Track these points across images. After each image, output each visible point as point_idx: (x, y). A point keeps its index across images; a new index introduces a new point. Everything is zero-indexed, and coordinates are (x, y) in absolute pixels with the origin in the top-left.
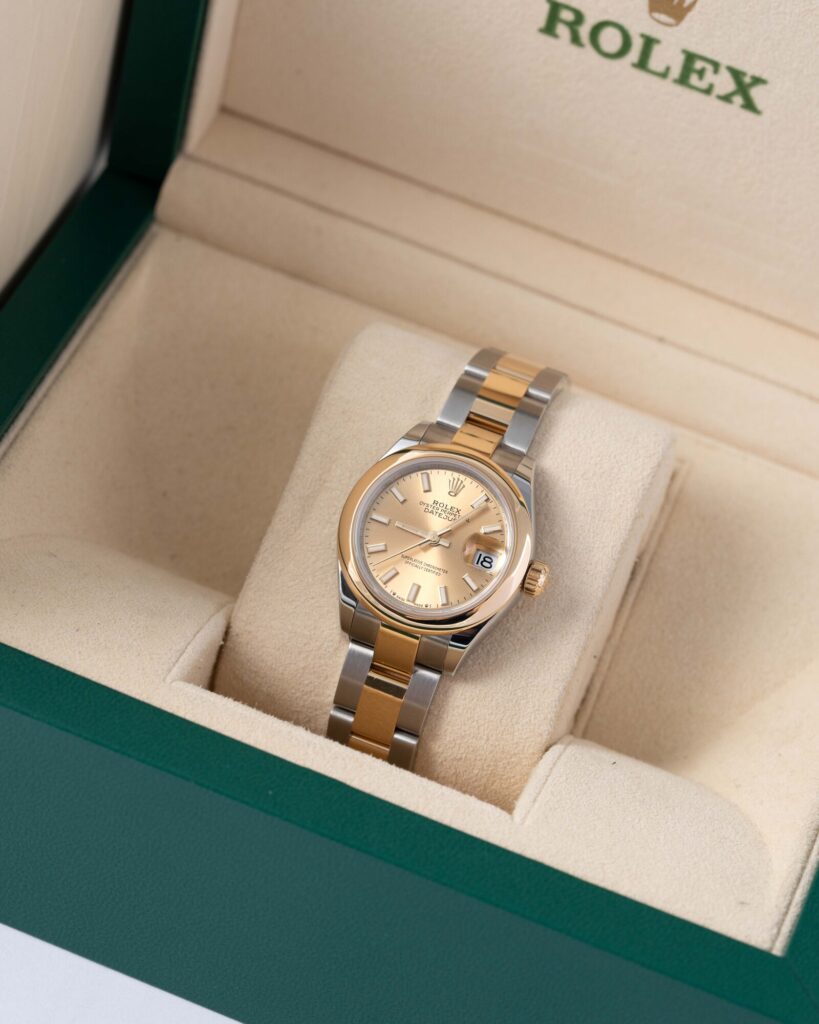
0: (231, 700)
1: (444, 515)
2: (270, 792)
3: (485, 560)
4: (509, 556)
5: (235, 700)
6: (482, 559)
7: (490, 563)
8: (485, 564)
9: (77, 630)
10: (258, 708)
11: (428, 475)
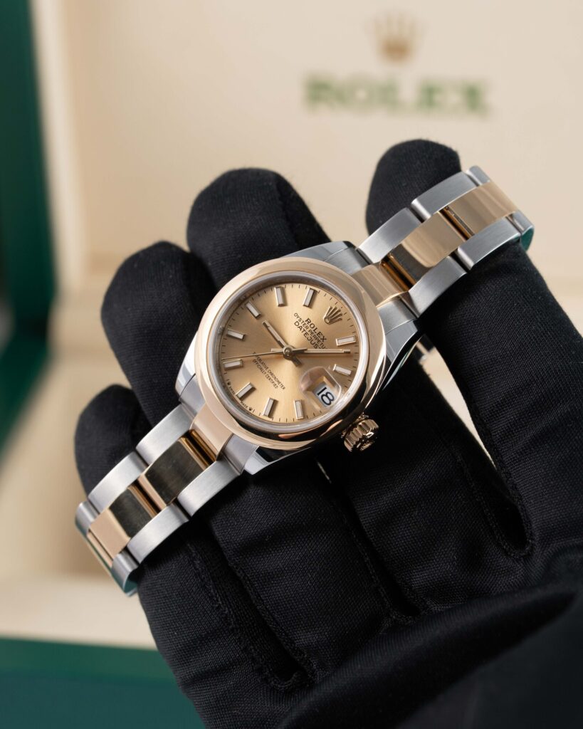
1: (309, 336)
8: (325, 398)
11: (315, 293)
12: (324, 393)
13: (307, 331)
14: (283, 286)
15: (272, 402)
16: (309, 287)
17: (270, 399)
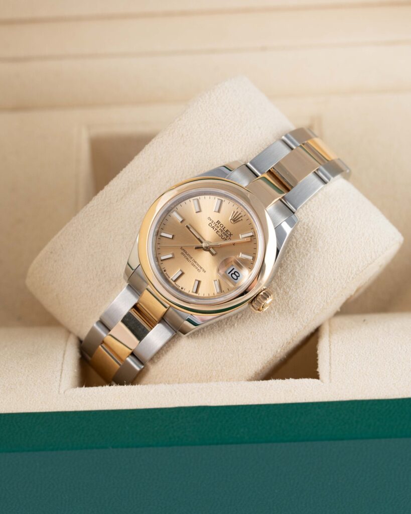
0: (107, 387)
1: (220, 233)
7: (237, 277)
8: (233, 275)
10: (127, 384)
11: (222, 201)
12: (233, 272)
13: (218, 229)
14: (198, 197)
15: (197, 282)
16: (217, 198)
17: (196, 280)
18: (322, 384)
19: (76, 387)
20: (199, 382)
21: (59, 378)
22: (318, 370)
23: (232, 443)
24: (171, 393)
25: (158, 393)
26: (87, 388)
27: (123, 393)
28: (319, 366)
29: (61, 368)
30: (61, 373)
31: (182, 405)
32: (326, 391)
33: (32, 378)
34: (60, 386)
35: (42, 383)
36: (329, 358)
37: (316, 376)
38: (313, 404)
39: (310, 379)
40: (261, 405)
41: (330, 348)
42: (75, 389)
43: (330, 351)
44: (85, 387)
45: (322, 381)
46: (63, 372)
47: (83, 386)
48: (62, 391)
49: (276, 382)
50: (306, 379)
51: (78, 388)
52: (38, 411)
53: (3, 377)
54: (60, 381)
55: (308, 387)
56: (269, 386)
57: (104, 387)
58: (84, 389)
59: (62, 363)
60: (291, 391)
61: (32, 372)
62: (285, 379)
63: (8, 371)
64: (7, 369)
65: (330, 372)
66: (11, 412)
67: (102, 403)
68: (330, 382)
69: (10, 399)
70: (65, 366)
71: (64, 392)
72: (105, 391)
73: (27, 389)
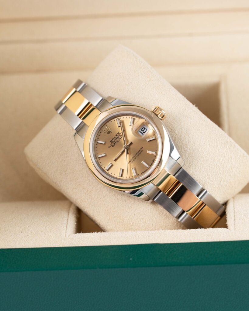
0: (96, 233)
2: (131, 259)
3: (143, 131)
4: (152, 123)
5: (97, 232)
6: (142, 132)
7: (145, 129)
9: (21, 232)
18: (230, 231)
19: (76, 233)
20: (152, 230)
21: (65, 228)
22: (227, 223)
23: (174, 266)
24: (136, 236)
25: (127, 236)
26: (83, 234)
27: (105, 236)
28: (228, 221)
29: (67, 222)
30: (67, 225)
31: (143, 243)
32: (232, 235)
33: (48, 228)
34: (66, 232)
35: (55, 231)
36: (233, 216)
37: (226, 226)
38: (225, 242)
39: (222, 228)
40: (192, 243)
41: (234, 210)
42: (75, 234)
43: (234, 212)
44: (82, 233)
45: (230, 230)
46: (68, 224)
47: (80, 233)
48: (67, 235)
49: (201, 230)
50: (220, 228)
51: (77, 233)
52: (53, 247)
53: (31, 227)
54: (66, 230)
55: (221, 233)
56: (196, 232)
57: (94, 233)
58: (81, 234)
59: (68, 220)
60: (210, 235)
61: (49, 224)
62: (206, 228)
63: (33, 223)
64: (33, 222)
65: (235, 224)
66: (36, 247)
67: (92, 242)
68: (235, 230)
69: (35, 240)
70: (69, 221)
71: (69, 236)
72: (95, 235)
73: (46, 234)
